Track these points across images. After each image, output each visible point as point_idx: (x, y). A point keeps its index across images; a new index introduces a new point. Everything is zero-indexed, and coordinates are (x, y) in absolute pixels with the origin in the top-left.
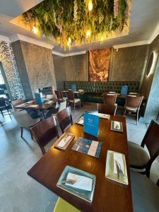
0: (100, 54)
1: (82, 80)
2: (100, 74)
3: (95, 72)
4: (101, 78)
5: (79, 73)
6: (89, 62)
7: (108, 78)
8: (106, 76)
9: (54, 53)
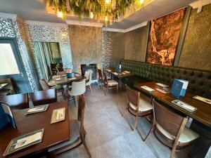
0: (165, 23)
1: (138, 59)
2: (163, 53)
3: (155, 50)
4: (163, 60)
5: (136, 51)
6: (149, 37)
7: (173, 61)
8: (171, 56)
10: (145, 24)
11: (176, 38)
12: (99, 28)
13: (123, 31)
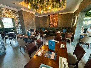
1: (46, 26)
2: (54, 24)
3: (52, 23)
4: (55, 26)
5: (45, 24)
6: (50, 19)
8: (57, 25)
9: (35, 15)
10: (48, 15)
11: (57, 20)
12: (34, 14)
13: (39, 16)
